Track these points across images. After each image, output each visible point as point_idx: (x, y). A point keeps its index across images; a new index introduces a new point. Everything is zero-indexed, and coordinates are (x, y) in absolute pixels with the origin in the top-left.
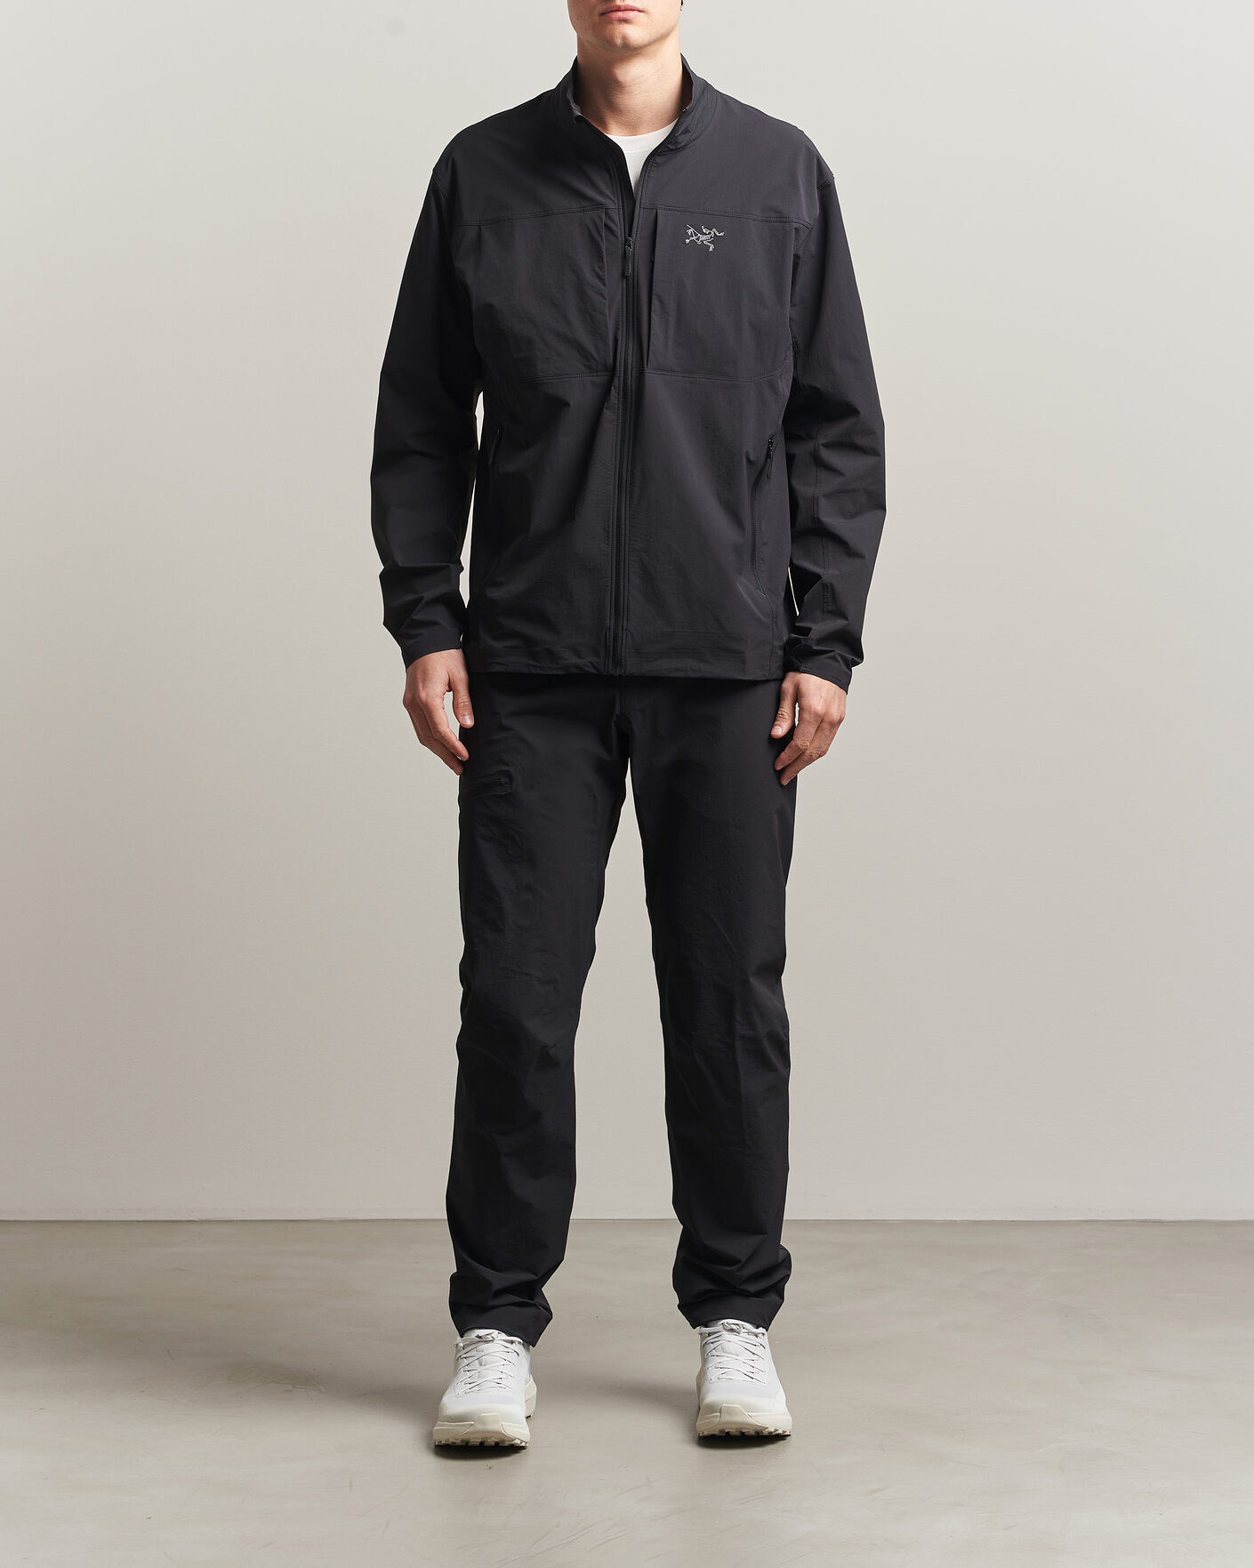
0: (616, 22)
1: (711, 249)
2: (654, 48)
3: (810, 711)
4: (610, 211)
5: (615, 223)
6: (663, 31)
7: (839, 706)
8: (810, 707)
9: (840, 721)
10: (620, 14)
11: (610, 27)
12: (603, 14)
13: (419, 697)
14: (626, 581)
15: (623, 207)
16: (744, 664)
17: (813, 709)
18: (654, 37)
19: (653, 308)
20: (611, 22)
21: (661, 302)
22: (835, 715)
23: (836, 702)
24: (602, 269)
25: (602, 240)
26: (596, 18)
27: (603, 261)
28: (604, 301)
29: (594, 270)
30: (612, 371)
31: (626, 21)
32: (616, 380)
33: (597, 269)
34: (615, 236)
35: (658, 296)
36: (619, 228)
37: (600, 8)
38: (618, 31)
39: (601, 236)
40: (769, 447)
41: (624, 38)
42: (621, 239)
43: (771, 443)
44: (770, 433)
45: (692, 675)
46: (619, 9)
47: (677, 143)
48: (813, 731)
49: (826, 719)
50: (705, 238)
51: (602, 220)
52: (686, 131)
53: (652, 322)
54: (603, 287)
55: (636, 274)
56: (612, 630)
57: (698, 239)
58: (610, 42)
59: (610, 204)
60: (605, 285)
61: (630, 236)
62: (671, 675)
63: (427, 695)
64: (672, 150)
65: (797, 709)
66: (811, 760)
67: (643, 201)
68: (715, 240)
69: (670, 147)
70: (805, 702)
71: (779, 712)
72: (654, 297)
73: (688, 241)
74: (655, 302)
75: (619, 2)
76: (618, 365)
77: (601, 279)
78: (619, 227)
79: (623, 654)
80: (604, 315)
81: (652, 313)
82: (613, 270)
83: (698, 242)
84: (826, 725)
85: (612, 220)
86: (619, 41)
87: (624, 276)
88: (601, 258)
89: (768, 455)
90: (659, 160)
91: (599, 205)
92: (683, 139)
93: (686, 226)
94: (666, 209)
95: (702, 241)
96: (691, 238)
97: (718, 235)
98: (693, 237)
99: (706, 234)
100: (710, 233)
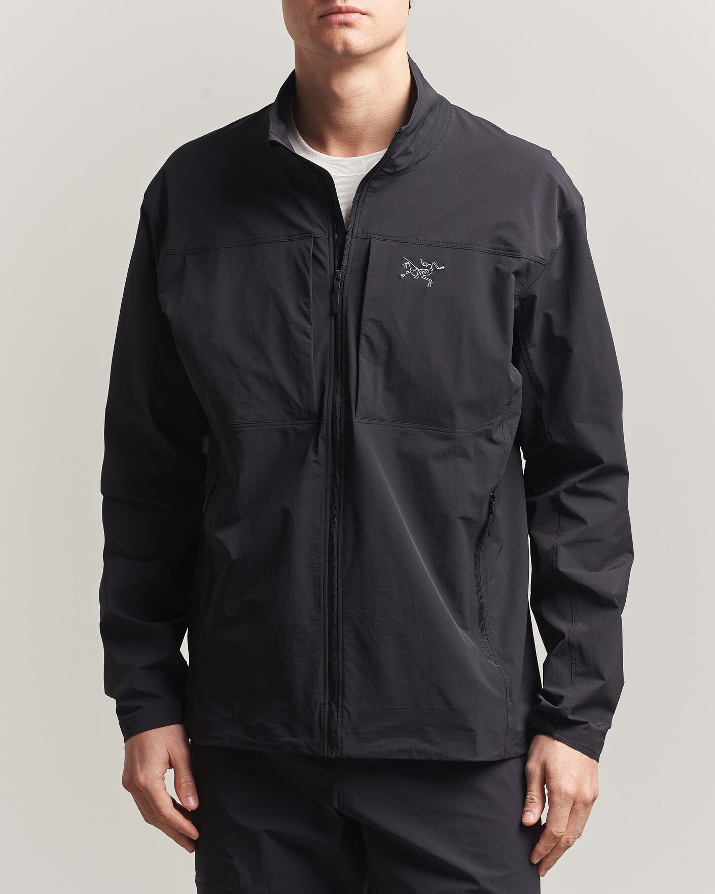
0: (336, 26)
1: (429, 285)
2: (378, 55)
3: (561, 793)
4: (319, 241)
5: (324, 254)
6: (388, 37)
7: (591, 783)
8: (560, 789)
9: (594, 800)
10: (341, 17)
11: (329, 32)
12: (322, 17)
13: (137, 779)
14: (341, 655)
15: (334, 236)
16: (475, 743)
17: (563, 791)
18: (379, 43)
19: (361, 350)
20: (330, 25)
21: (370, 342)
22: (588, 793)
23: (588, 781)
24: (308, 305)
25: (309, 274)
26: (314, 22)
27: (309, 297)
28: (309, 341)
29: (300, 307)
30: (319, 418)
31: (347, 25)
32: (323, 430)
33: (303, 305)
34: (325, 269)
35: (367, 337)
36: (328, 260)
37: (318, 11)
38: (338, 36)
39: (308, 270)
40: (491, 502)
41: (346, 44)
42: (330, 270)
43: (493, 497)
44: (491, 486)
45: (416, 757)
46: (340, 11)
47: (396, 166)
48: (567, 814)
49: (578, 800)
50: (423, 272)
51: (309, 251)
52: (406, 153)
53: (360, 364)
54: (308, 326)
55: (344, 311)
56: (327, 706)
57: (415, 273)
58: (328, 48)
59: (318, 232)
60: (310, 323)
61: (340, 268)
62: (393, 757)
63: (146, 778)
64: (389, 174)
65: (546, 791)
66: (568, 846)
67: (355, 230)
68: (435, 275)
69: (387, 170)
70: (554, 783)
71: (528, 797)
72: (362, 337)
73: (403, 275)
74: (363, 342)
75: (339, 3)
76: (325, 412)
77: (306, 316)
78: (328, 258)
79: (339, 734)
80: (308, 356)
81: (360, 355)
82: (319, 308)
83: (416, 277)
84: (579, 806)
85: (321, 251)
86: (339, 48)
87: (332, 313)
88: (306, 293)
89: (490, 511)
90: (375, 184)
91: (307, 234)
92: (402, 162)
93: (402, 258)
94: (380, 239)
95: (420, 276)
96: (408, 272)
97: (439, 269)
98: (410, 271)
99: (425, 268)
100: (429, 267)
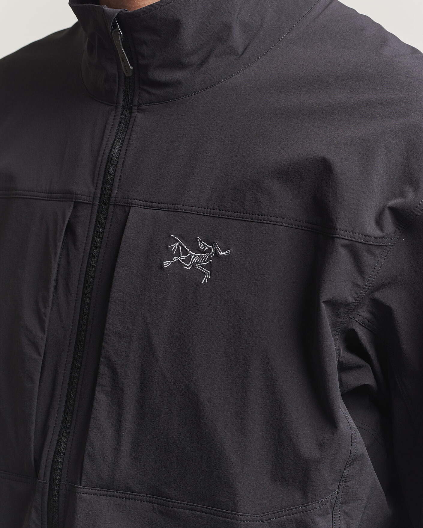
1: (205, 280)
50: (198, 259)
57: (187, 260)
68: (215, 264)
73: (167, 264)
76: (42, 471)
83: (188, 266)
93: (170, 236)
94: (146, 207)
95: (193, 265)
96: (176, 259)
97: (222, 253)
98: (179, 256)
99: (202, 252)
100: (209, 250)
